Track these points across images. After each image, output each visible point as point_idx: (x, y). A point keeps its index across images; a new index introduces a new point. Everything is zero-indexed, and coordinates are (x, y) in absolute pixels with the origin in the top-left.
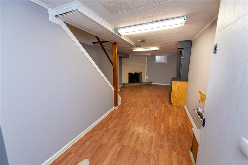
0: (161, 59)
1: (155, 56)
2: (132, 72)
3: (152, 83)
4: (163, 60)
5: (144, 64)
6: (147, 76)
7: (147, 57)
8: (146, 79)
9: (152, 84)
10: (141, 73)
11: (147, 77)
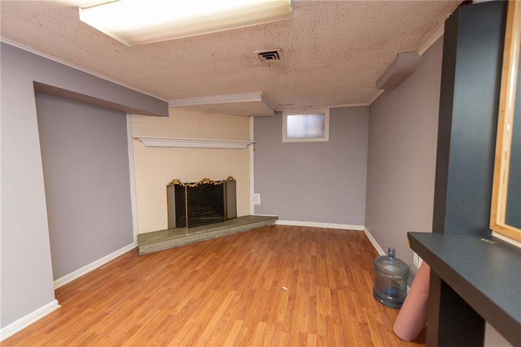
0: (306, 127)
1: (284, 115)
2: (183, 181)
3: (277, 218)
4: (313, 132)
5: (244, 146)
6: (255, 192)
7: (252, 119)
8: (255, 206)
9: (278, 222)
10: (232, 181)
11: (256, 195)
